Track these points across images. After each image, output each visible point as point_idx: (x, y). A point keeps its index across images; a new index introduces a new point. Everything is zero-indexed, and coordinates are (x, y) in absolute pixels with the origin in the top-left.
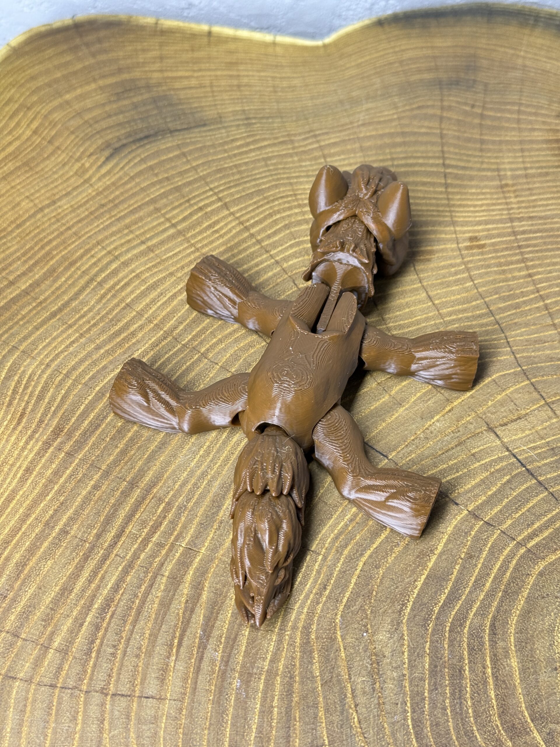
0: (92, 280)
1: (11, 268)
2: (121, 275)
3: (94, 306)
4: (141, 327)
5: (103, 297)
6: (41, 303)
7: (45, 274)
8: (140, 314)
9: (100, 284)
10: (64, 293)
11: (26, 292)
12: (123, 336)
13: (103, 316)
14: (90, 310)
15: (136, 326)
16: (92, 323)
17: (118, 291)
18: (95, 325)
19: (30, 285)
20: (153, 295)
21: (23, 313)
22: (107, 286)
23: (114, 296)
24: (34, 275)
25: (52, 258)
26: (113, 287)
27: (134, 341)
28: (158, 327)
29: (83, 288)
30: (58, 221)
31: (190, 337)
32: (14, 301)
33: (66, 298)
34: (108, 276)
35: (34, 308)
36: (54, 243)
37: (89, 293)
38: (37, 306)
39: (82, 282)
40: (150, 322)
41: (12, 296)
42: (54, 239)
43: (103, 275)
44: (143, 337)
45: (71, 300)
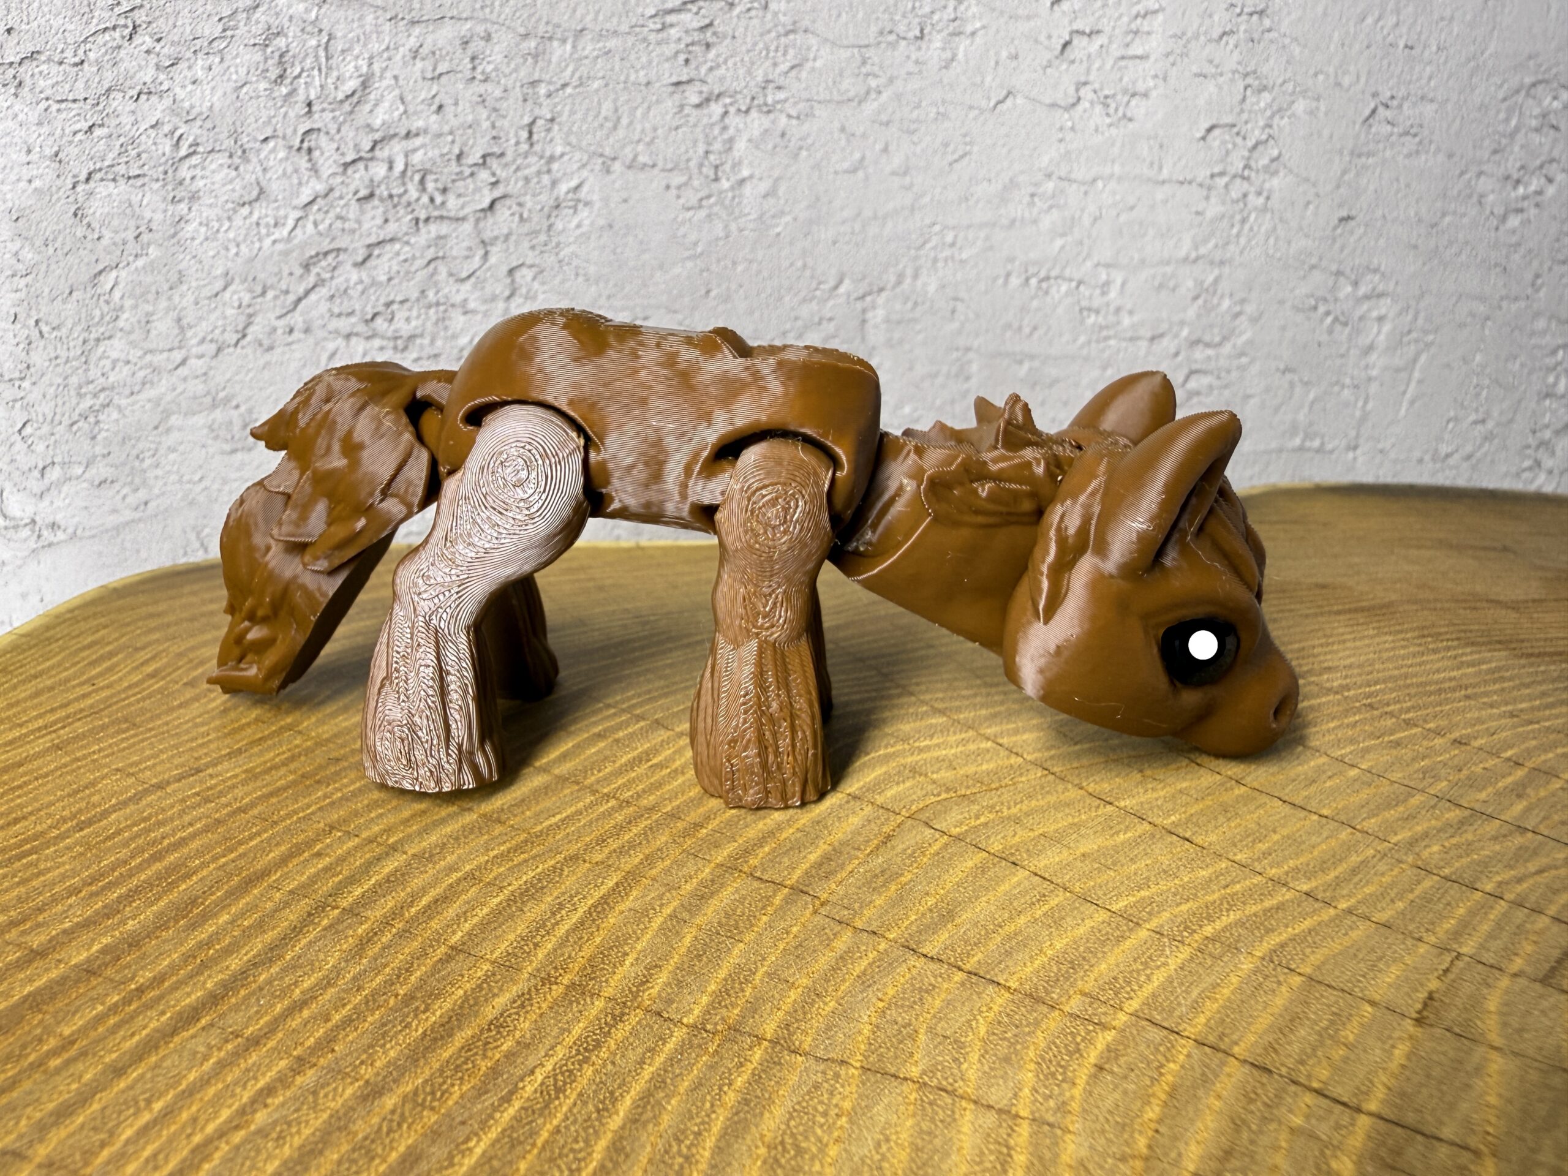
0: (321, 908)
1: (40, 918)
2: (416, 882)
3: (338, 971)
4: (523, 1002)
5: (363, 944)
6: (141, 990)
7: (160, 914)
8: (508, 966)
9: (352, 912)
10: (228, 952)
11: (89, 971)
12: (460, 1038)
13: (374, 994)
14: (327, 983)
15: (501, 1001)
16: (337, 1017)
17: (415, 919)
18: (348, 1022)
19: (104, 951)
20: (534, 911)
21: (67, 1031)
22: (375, 914)
23: (405, 934)
24: (123, 922)
25: (188, 876)
26: (396, 913)
27: (507, 1045)
28: (579, 991)
29: (297, 931)
30: (207, 800)
31: (705, 1000)
32: (35, 1002)
33: (235, 963)
34: (374, 890)
35: (114, 1009)
36: (195, 844)
37: (318, 939)
38: (127, 1001)
39: (291, 916)
40: (548, 981)
41: (28, 989)
42: (193, 836)
43: (359, 891)
44: (539, 1030)
45: (255, 964)
